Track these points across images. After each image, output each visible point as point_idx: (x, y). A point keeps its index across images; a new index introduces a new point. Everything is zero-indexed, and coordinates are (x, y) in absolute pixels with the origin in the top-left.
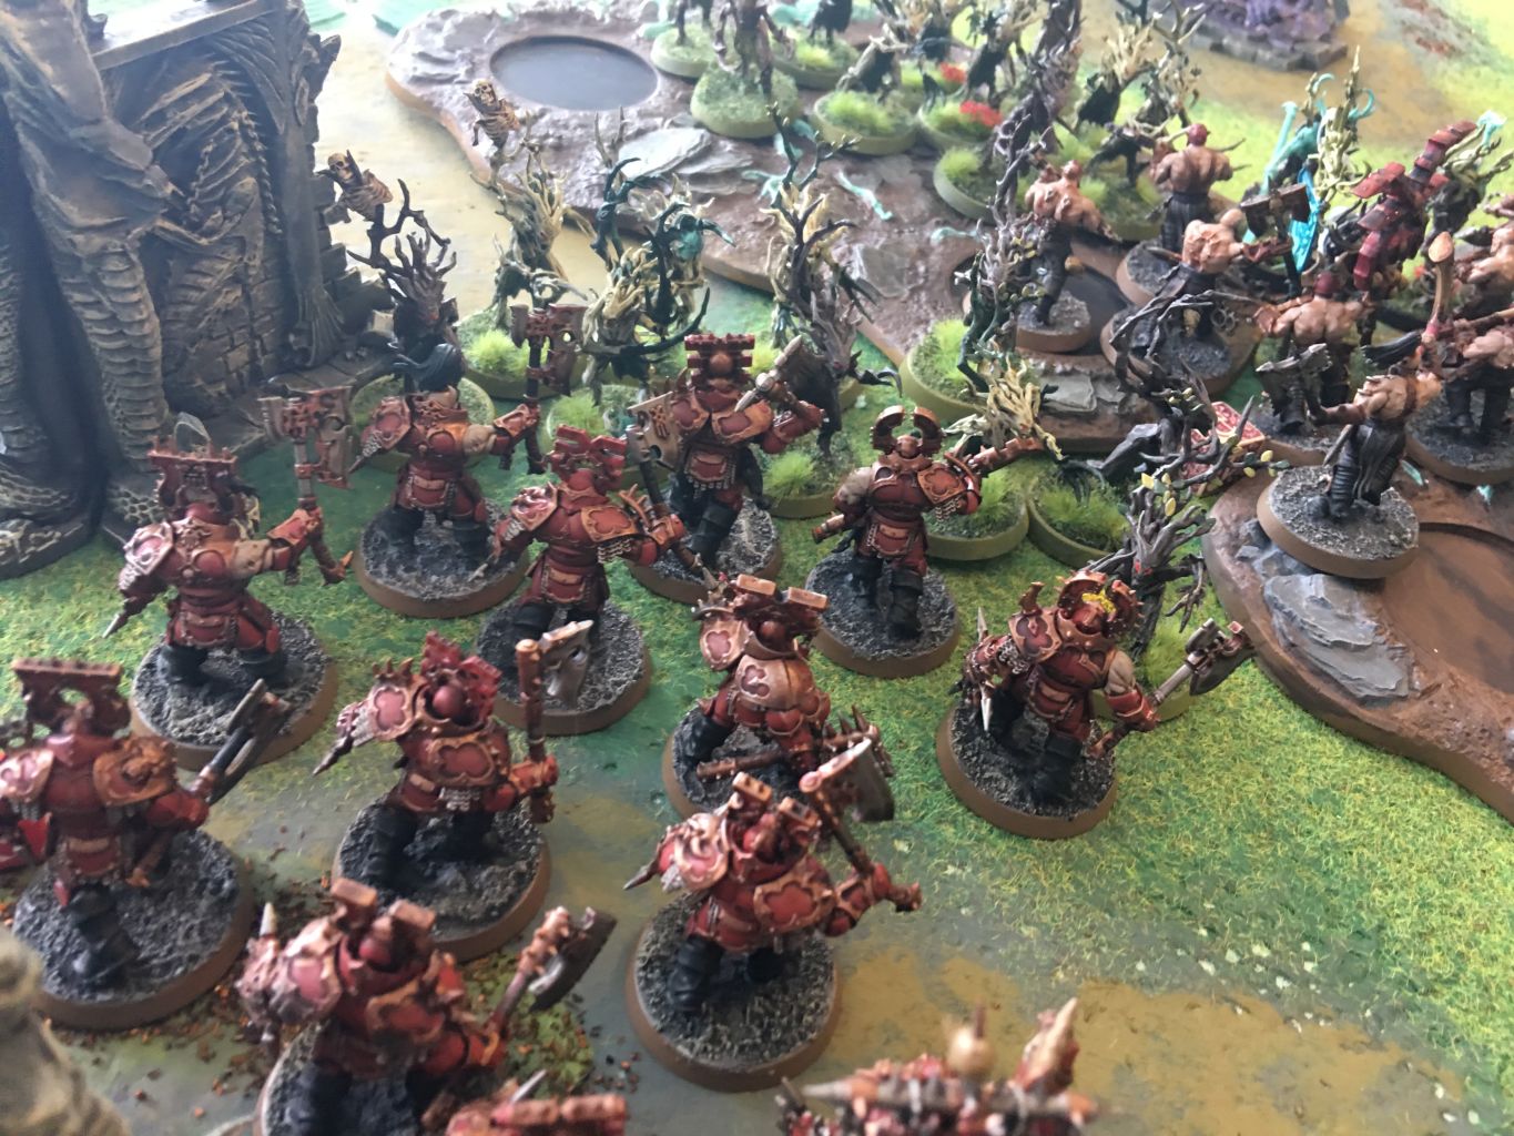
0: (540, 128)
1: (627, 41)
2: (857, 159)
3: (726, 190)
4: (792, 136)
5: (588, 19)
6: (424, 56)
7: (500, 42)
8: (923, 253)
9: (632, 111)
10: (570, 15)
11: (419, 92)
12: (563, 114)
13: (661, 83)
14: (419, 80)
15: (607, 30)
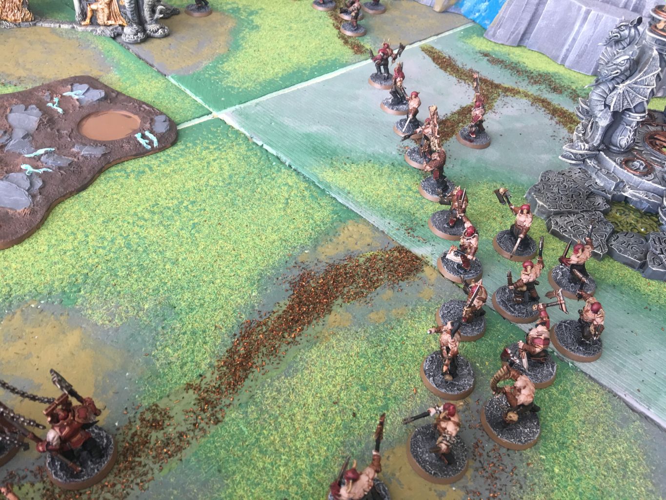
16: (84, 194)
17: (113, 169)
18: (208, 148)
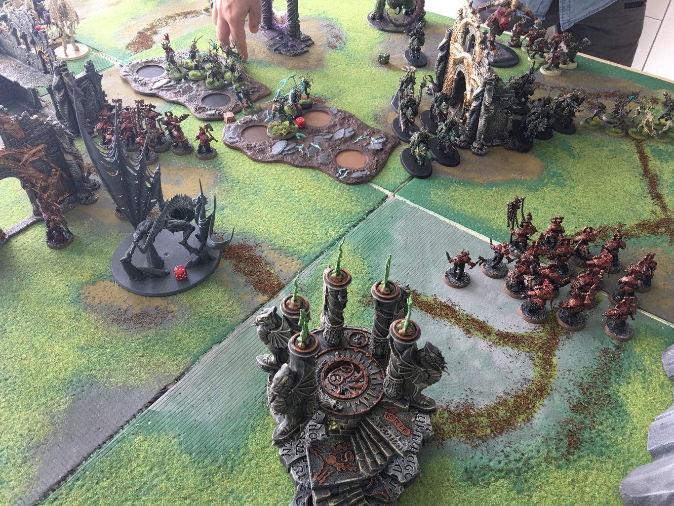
0: (142, 82)
1: (161, 65)
2: (195, 81)
3: (170, 88)
4: (185, 79)
5: (155, 62)
6: (125, 72)
7: (139, 67)
8: (199, 95)
9: (158, 77)
10: (152, 61)
11: (124, 77)
12: (146, 79)
13: (166, 72)
14: (124, 76)
15: (159, 63)
16: (294, 168)
17: (317, 171)
18: (351, 197)
